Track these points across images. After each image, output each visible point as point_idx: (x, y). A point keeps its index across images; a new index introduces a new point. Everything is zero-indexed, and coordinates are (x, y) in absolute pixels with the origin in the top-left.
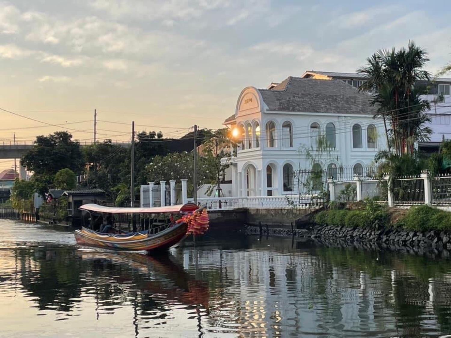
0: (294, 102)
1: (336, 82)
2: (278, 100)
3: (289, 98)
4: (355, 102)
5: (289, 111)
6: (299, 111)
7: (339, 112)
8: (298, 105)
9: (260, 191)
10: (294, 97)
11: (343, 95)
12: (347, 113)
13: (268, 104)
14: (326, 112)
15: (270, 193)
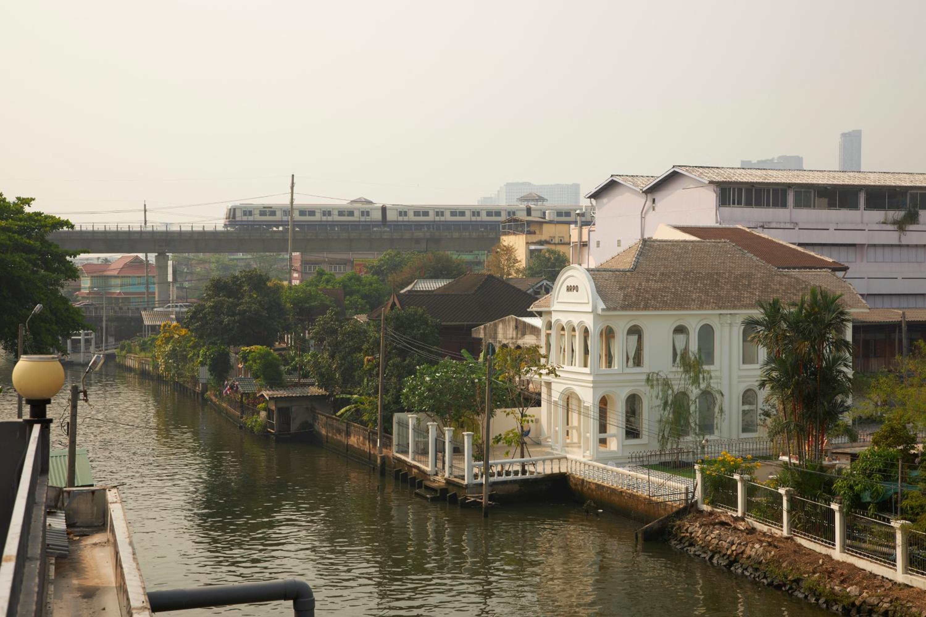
0: (647, 292)
1: (720, 245)
2: (621, 288)
3: (640, 284)
4: (749, 285)
5: (638, 309)
6: (656, 309)
7: (720, 308)
8: (654, 298)
9: (588, 438)
10: (648, 280)
11: (729, 271)
12: (735, 307)
13: (604, 300)
14: (699, 309)
15: (603, 442)
